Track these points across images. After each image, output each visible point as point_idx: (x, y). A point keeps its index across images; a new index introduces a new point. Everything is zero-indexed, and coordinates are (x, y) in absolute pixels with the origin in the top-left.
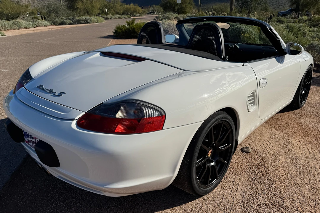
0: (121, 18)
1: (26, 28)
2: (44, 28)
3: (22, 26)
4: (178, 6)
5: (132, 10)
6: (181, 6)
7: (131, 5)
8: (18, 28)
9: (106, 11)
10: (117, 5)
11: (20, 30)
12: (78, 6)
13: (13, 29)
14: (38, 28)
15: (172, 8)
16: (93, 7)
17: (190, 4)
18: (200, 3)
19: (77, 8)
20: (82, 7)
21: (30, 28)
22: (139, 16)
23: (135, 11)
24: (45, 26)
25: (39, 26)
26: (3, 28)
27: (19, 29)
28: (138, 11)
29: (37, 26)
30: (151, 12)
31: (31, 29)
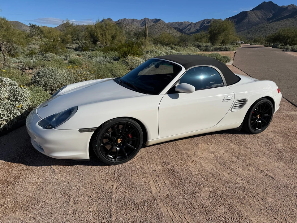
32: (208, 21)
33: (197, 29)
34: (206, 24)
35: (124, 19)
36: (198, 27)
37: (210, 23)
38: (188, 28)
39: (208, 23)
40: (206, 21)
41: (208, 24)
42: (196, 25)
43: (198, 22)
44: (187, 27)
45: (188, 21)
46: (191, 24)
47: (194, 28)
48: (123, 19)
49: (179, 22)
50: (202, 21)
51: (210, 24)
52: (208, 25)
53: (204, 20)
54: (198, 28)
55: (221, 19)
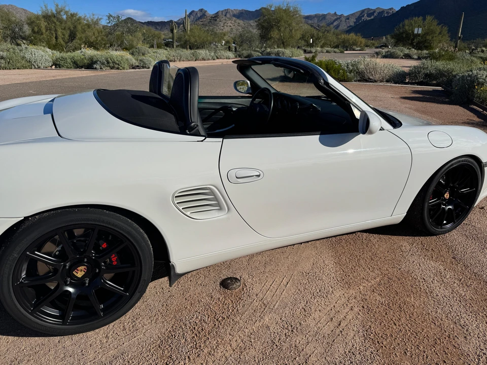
0: (330, 53)
1: (203, 59)
2: (226, 60)
3: (200, 57)
4: (420, 38)
5: (351, 42)
6: (425, 38)
7: (351, 34)
8: (194, 59)
9: (311, 42)
10: (328, 34)
11: (197, 62)
12: (272, 35)
13: (189, 60)
14: (217, 61)
15: (408, 40)
16: (291, 37)
17: (441, 36)
18: (460, 33)
19: (271, 38)
20: (277, 36)
21: (209, 59)
22: (360, 50)
23: (355, 44)
24: (227, 58)
25: (221, 58)
26: (178, 58)
27: (196, 60)
28: (359, 43)
29: (218, 58)
30: (383, 46)
31: (211, 61)
32: (370, 12)
33: (350, 26)
34: (366, 18)
35: (227, 10)
36: (352, 22)
37: (373, 15)
38: (335, 24)
39: (369, 15)
40: (366, 12)
41: (370, 17)
42: (348, 19)
43: (352, 15)
44: (332, 23)
45: (335, 13)
46: (340, 18)
47: (345, 24)
48: (225, 10)
49: (319, 15)
50: (359, 13)
51: (372, 17)
52: (369, 19)
53: (363, 11)
54: (352, 24)
55: (392, 8)
